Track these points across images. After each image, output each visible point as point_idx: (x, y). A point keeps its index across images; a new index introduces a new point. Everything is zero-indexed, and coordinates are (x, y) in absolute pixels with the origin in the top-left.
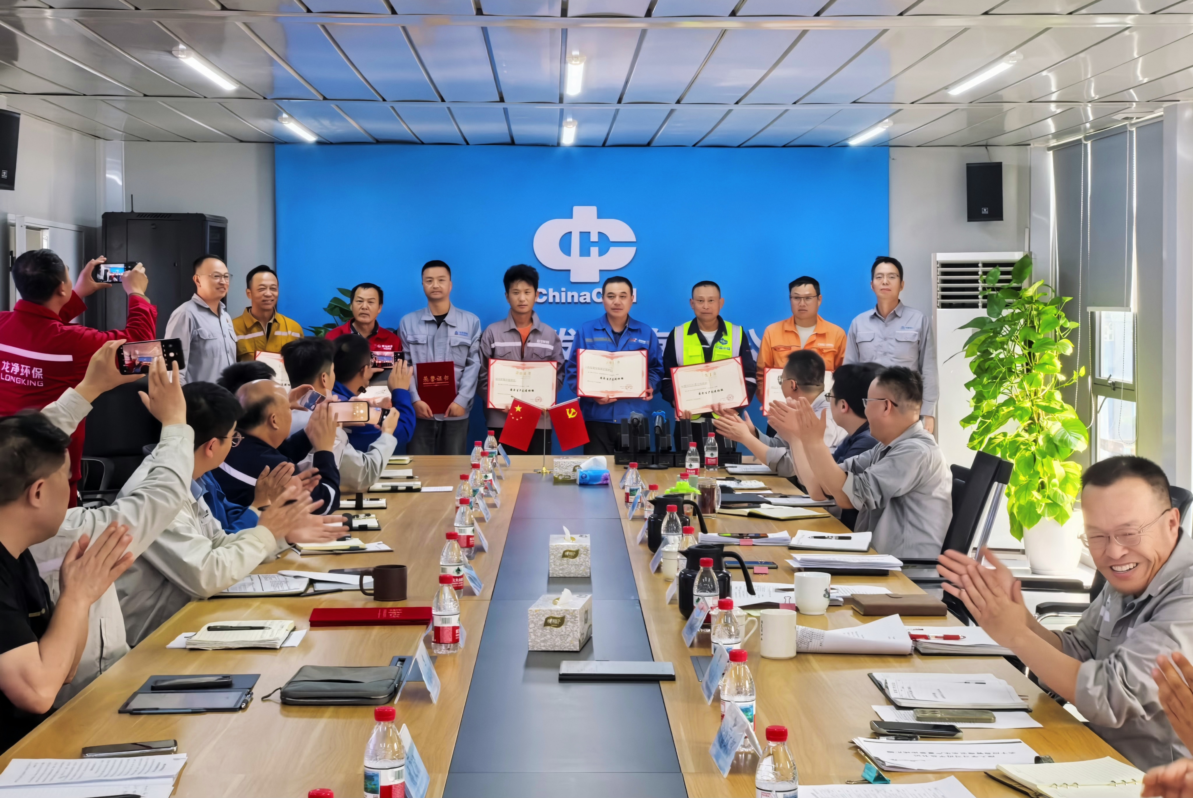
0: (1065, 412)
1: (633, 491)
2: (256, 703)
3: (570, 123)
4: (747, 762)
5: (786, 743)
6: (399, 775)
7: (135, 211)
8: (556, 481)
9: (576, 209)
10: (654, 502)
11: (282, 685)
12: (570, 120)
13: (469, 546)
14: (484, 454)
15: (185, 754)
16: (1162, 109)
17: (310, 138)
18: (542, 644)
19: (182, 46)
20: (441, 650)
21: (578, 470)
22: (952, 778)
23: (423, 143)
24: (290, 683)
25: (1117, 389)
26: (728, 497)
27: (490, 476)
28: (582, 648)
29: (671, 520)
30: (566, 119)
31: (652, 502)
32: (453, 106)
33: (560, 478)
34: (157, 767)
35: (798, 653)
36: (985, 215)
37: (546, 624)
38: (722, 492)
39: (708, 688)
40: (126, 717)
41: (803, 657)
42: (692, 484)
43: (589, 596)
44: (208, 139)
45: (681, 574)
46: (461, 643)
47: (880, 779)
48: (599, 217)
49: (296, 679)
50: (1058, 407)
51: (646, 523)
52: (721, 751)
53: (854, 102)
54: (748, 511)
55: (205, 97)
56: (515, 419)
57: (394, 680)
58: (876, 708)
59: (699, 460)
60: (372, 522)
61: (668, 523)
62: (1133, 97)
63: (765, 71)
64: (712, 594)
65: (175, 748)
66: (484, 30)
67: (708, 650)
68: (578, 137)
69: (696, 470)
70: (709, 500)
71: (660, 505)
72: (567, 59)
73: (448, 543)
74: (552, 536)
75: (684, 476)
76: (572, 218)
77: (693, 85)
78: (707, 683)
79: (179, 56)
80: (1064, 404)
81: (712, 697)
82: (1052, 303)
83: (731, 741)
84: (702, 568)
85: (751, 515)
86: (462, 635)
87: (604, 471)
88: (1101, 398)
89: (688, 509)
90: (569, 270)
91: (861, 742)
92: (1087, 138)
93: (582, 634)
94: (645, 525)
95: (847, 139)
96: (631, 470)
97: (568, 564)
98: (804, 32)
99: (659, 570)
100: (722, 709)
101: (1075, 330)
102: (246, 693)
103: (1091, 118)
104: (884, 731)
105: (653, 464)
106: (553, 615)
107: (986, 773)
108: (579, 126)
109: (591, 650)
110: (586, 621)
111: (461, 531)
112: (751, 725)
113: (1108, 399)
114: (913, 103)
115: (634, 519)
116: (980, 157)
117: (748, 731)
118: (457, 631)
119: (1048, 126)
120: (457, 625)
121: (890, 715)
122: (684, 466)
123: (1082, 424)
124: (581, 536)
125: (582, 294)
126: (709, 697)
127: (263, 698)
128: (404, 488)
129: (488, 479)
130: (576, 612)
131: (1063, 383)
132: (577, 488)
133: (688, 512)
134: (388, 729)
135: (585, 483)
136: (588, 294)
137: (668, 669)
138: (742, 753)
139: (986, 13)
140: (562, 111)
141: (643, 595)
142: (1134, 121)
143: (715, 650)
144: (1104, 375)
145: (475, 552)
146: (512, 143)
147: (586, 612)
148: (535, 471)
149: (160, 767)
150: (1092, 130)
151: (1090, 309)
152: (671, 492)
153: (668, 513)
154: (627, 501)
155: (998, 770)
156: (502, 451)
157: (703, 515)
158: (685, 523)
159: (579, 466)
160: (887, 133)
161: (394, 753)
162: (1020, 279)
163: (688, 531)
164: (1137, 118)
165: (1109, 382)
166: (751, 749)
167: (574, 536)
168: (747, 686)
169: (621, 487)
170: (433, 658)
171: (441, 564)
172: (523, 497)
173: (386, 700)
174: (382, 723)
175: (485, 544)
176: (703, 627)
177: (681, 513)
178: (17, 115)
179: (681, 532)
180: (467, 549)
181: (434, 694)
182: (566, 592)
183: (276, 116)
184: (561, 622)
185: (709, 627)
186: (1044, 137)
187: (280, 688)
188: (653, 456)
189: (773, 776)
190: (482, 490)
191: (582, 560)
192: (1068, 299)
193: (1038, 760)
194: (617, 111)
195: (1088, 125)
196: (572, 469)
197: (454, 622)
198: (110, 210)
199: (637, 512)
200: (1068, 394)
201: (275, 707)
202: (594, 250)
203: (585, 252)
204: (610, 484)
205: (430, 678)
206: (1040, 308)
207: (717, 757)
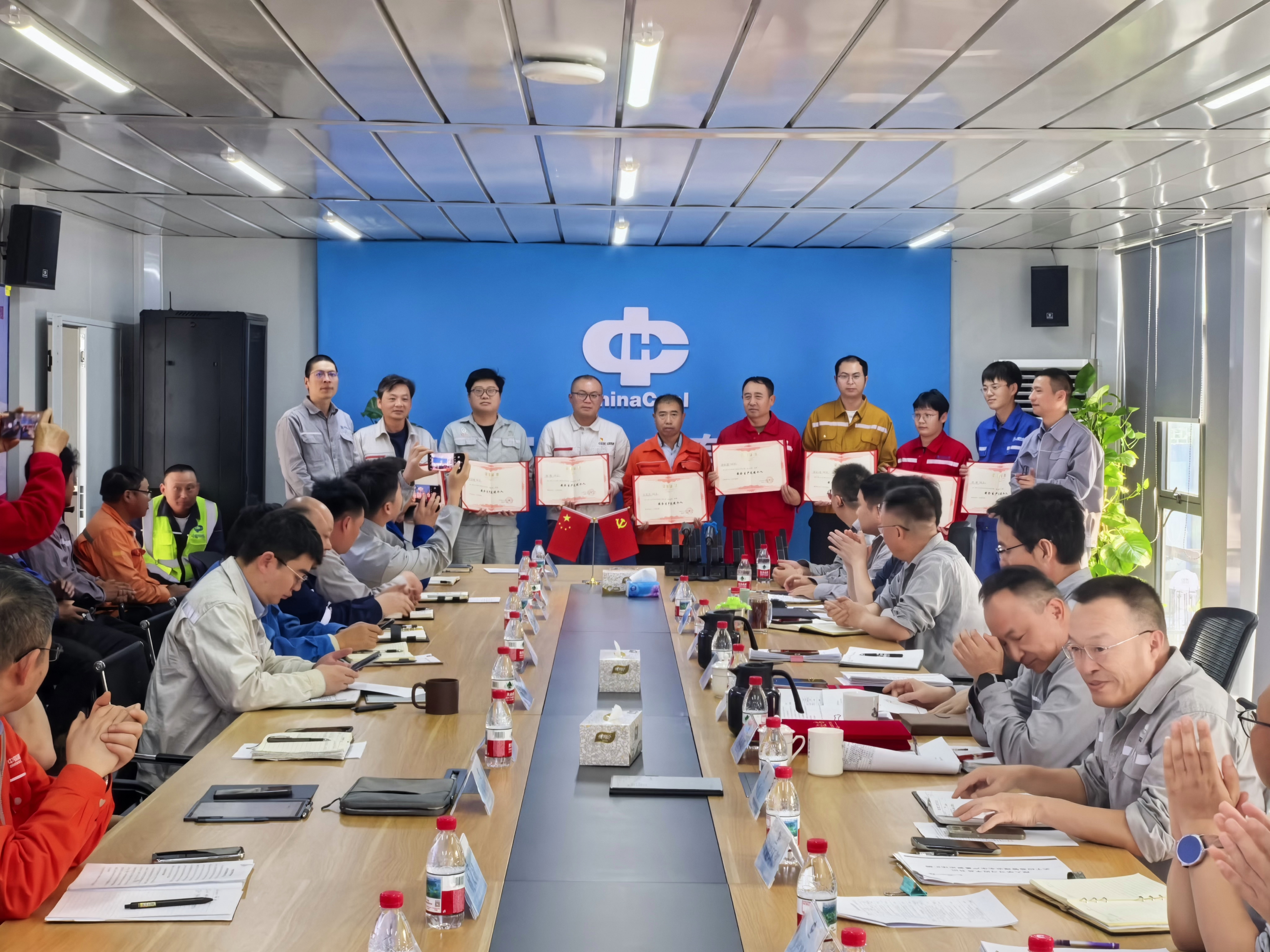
0: (1128, 525)
1: (683, 605)
2: (316, 814)
3: (622, 224)
4: (791, 875)
5: (826, 855)
6: (459, 882)
7: (174, 308)
8: (606, 593)
9: (627, 311)
10: (706, 618)
11: (341, 796)
12: (622, 220)
13: (518, 659)
14: (532, 565)
15: (252, 861)
16: (1231, 216)
17: (354, 235)
18: (593, 759)
19: (230, 150)
20: (495, 764)
21: (627, 582)
22: (987, 891)
23: (469, 241)
24: (349, 793)
25: (1183, 503)
26: (781, 612)
27: (538, 587)
28: (631, 765)
29: (722, 637)
30: (618, 219)
31: (702, 618)
32: (503, 208)
33: (609, 590)
34: (226, 873)
35: (845, 771)
36: (1050, 320)
37: (597, 739)
38: (773, 606)
39: (755, 804)
40: (191, 824)
41: (849, 775)
42: (744, 600)
43: (640, 712)
44: (249, 234)
45: (730, 691)
46: (514, 757)
47: (917, 891)
48: (651, 318)
49: (355, 790)
50: (1120, 521)
51: (696, 639)
52: (766, 863)
53: (914, 207)
54: (799, 626)
55: (250, 196)
56: (563, 529)
57: (450, 792)
58: (918, 825)
59: (751, 573)
60: (420, 633)
61: (719, 639)
62: (1202, 203)
63: (823, 178)
64: (761, 712)
65: (242, 855)
66: (538, 140)
67: (755, 766)
68: (630, 236)
69: (748, 583)
70: (761, 615)
71: (711, 621)
72: (620, 166)
73: (500, 657)
74: (602, 651)
75: (735, 591)
76: (622, 319)
77: (748, 192)
78: (754, 799)
79: (228, 159)
80: (1126, 517)
81: (759, 813)
82: (1117, 414)
83: (775, 854)
84: (751, 686)
85: (802, 631)
86: (515, 749)
87: (654, 583)
88: (1166, 511)
89: (739, 625)
90: (620, 374)
91: (901, 856)
92: (1155, 243)
93: (632, 750)
94: (696, 640)
95: (907, 241)
96: (681, 584)
97: (618, 679)
98: (860, 144)
99: (708, 686)
100: (768, 824)
101: (1141, 441)
102: (306, 803)
103: (1160, 223)
104: (924, 847)
105: (704, 575)
106: (604, 731)
107: (1019, 887)
108: (631, 227)
109: (641, 766)
110: (636, 736)
111: (511, 644)
112: (795, 840)
113: (1174, 512)
114: (974, 208)
115: (684, 633)
116: (1045, 259)
117: (791, 844)
118: (510, 745)
119: (1116, 231)
120: (510, 739)
121: (930, 832)
122: (736, 578)
123: (1146, 539)
124: (631, 651)
125: (632, 398)
126: (756, 813)
127: (322, 808)
128: (451, 598)
129: (536, 590)
130: (626, 728)
131: (1127, 495)
132: (627, 599)
133: (739, 627)
134: (449, 838)
135: (635, 595)
136: (639, 398)
137: (716, 785)
138: (786, 866)
139: (1045, 127)
140: (614, 213)
141: (693, 711)
142: (1203, 227)
143: (762, 767)
144: (1170, 488)
145: (525, 666)
146: (562, 241)
147: (637, 728)
148: (583, 581)
149: (229, 872)
150: (1161, 235)
151: (1156, 419)
152: (722, 607)
153: (718, 630)
154: (677, 614)
155: (1031, 884)
156: (550, 561)
157: (753, 630)
158: (735, 640)
159: (628, 578)
160: (949, 237)
161: (455, 860)
162: (1084, 387)
163: (739, 648)
164: (1206, 225)
165: (1175, 495)
166: (795, 862)
167: (623, 651)
168: (792, 801)
169: (672, 599)
170: (487, 772)
171: (492, 678)
172: (571, 608)
173: (442, 812)
174: (444, 832)
175: (535, 659)
176: (752, 744)
177: (731, 629)
178: (59, 214)
179: (731, 648)
180: (516, 663)
181: (489, 806)
182: (617, 708)
183: (319, 213)
184: (612, 737)
185: (758, 744)
186: (1114, 241)
187: (339, 799)
188: (704, 568)
189: (813, 886)
190: (530, 602)
191: (632, 675)
192: (1134, 409)
193: (1070, 876)
194: (671, 213)
195: (1157, 230)
196: (621, 581)
197: (507, 736)
198: (148, 308)
199: (687, 626)
200: (1132, 508)
201: (334, 817)
202: (645, 353)
203: (636, 354)
204: (660, 597)
205: (484, 791)
206: (1104, 418)
207: (762, 869)
